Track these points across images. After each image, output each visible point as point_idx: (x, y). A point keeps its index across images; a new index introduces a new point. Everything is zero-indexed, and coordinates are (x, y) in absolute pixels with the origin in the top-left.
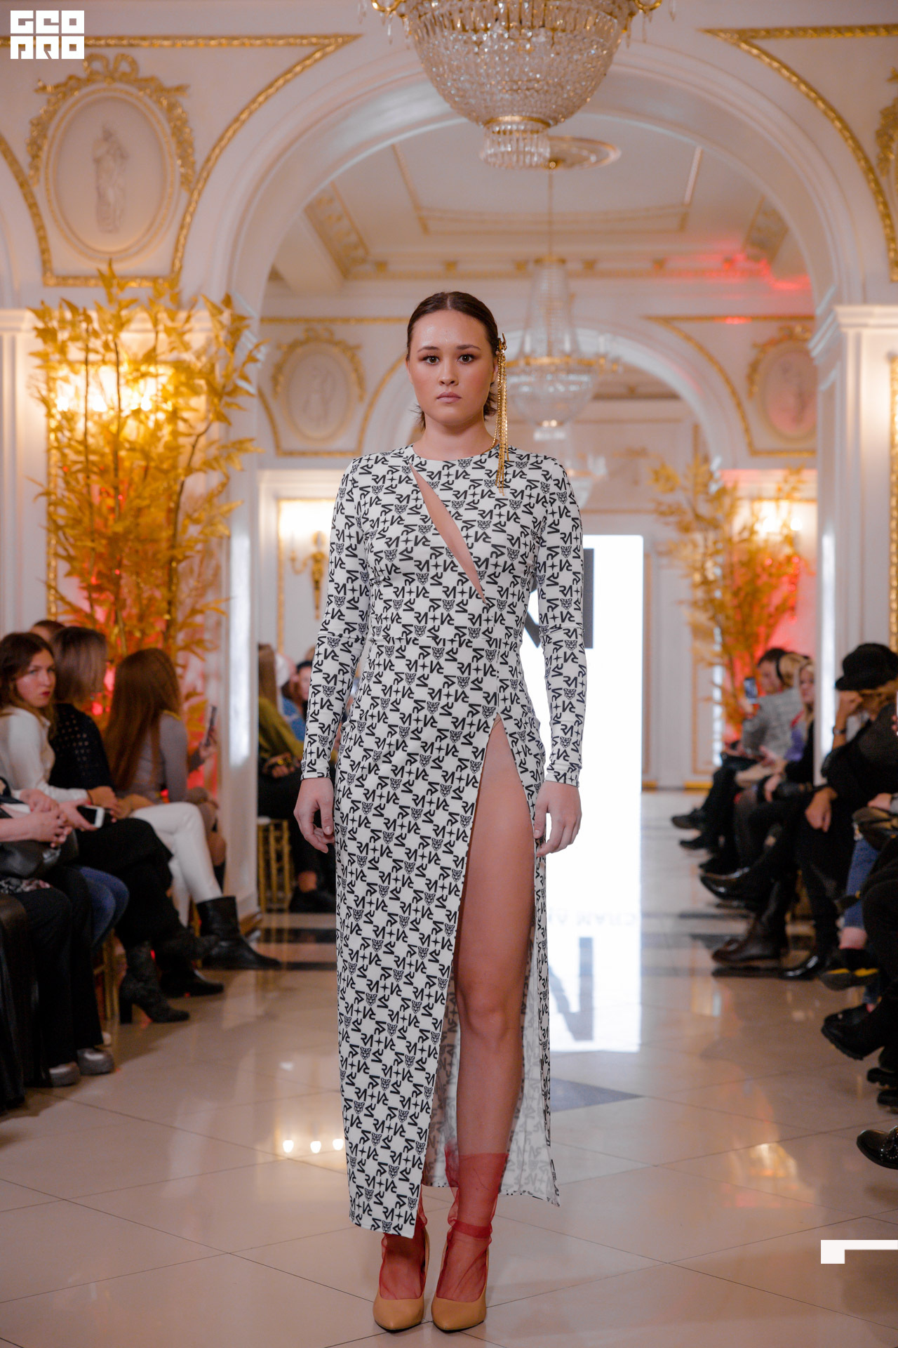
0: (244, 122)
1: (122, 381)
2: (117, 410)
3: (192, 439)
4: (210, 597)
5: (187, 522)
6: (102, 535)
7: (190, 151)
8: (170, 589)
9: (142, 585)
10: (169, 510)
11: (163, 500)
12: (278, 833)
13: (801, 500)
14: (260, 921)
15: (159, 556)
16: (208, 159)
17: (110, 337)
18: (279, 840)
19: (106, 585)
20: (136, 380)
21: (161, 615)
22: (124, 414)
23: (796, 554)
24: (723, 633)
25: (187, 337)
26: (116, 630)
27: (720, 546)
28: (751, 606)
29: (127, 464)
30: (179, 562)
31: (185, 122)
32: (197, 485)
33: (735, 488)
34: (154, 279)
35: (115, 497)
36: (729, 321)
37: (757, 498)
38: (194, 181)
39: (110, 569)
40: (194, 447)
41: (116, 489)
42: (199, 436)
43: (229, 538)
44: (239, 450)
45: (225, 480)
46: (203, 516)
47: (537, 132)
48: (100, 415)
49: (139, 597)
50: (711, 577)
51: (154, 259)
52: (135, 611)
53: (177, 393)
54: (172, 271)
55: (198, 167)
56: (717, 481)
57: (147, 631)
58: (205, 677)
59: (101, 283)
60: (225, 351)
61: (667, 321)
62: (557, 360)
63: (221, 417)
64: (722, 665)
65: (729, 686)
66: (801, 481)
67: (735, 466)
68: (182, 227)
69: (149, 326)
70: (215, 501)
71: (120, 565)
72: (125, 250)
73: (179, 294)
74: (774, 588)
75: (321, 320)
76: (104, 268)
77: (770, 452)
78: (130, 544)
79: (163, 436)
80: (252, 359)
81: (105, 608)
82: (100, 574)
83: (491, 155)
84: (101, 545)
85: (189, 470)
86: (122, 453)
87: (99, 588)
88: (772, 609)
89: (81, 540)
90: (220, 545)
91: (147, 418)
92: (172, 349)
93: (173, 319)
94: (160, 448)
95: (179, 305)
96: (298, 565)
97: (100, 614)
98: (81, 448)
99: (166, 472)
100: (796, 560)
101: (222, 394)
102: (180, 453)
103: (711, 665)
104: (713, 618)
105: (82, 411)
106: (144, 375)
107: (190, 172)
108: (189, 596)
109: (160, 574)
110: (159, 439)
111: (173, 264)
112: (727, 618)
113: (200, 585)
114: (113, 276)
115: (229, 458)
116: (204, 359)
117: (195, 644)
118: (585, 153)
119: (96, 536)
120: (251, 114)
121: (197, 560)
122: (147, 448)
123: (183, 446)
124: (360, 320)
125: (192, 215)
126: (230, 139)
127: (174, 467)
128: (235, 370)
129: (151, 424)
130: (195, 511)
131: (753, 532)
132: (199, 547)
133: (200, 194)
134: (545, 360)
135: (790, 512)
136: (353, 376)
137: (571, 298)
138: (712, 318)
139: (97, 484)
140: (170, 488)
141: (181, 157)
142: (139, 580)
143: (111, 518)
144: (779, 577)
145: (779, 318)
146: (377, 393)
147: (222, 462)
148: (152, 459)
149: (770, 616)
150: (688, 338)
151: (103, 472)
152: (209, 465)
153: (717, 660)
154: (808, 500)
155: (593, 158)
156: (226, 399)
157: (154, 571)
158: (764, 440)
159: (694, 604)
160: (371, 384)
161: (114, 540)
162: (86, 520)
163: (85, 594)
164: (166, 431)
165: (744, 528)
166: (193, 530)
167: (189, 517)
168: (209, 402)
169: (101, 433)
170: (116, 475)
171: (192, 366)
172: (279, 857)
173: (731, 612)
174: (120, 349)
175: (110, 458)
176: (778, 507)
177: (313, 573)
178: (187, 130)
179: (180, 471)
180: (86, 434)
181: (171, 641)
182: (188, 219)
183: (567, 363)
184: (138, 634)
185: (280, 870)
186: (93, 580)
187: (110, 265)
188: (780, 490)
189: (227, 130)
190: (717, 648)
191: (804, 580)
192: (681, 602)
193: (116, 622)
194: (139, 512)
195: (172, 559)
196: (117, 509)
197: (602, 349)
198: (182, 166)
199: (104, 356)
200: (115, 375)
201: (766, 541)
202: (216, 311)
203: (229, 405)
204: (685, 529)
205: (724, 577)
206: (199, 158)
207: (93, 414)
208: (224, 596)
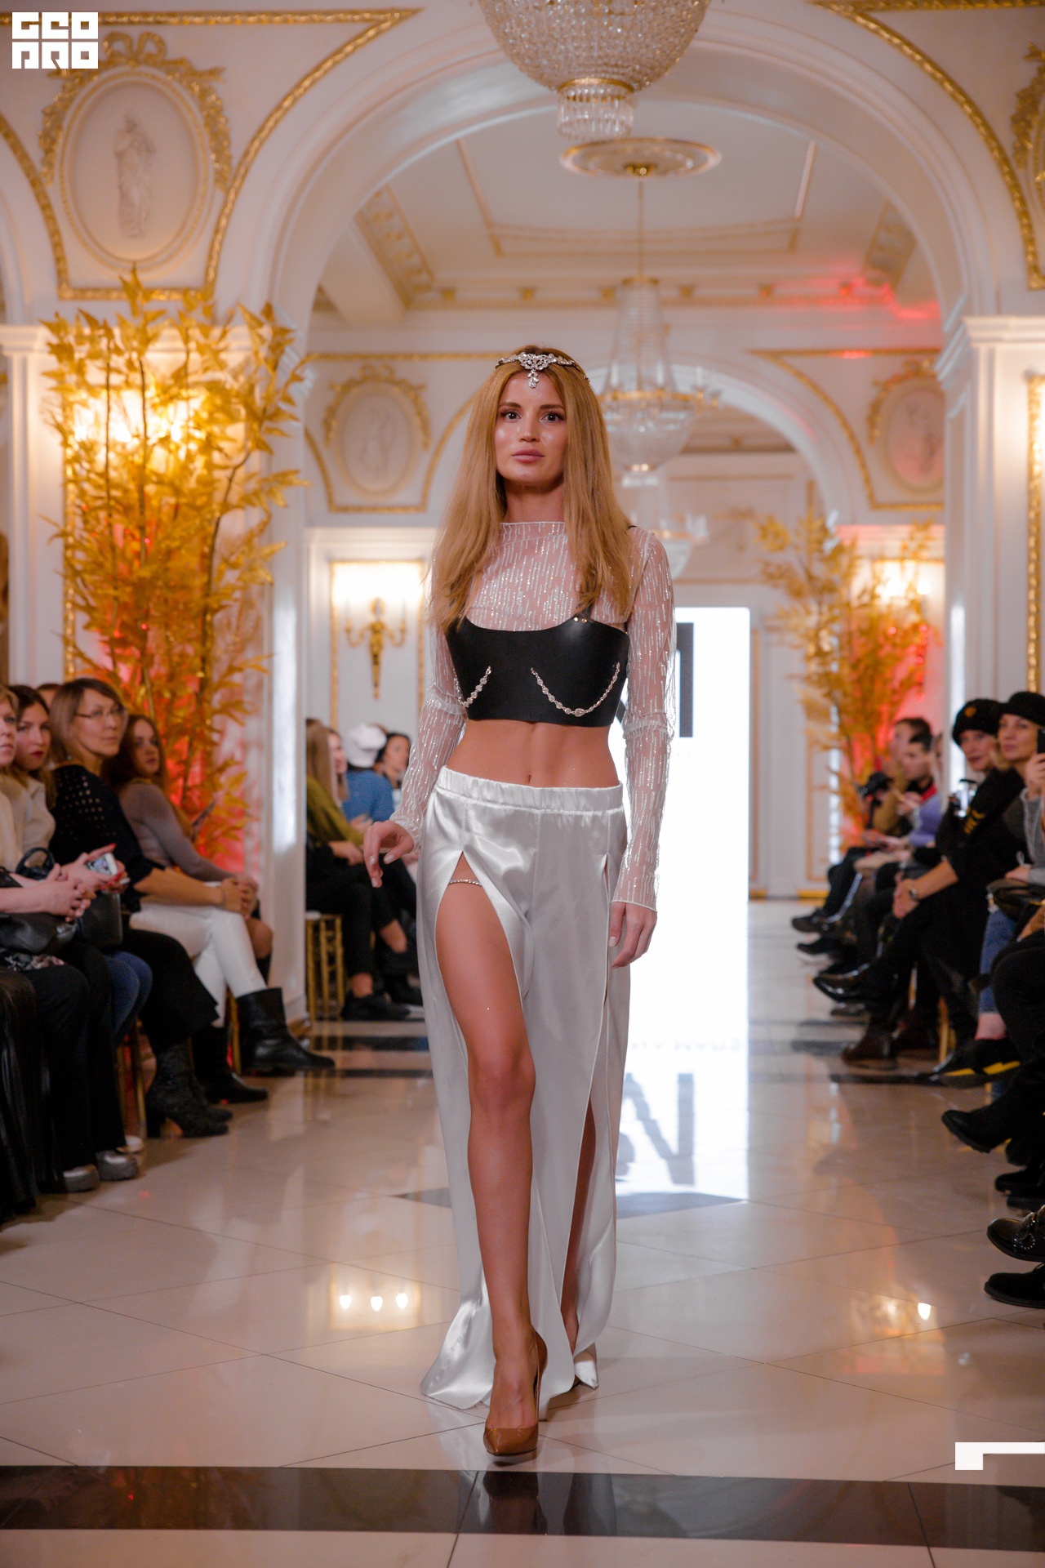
0: (287, 110)
1: (148, 406)
2: (142, 437)
3: (228, 473)
4: (250, 654)
5: (223, 567)
6: (126, 582)
7: (225, 143)
8: (203, 644)
9: (172, 639)
10: (203, 556)
11: (196, 541)
12: (330, 934)
13: (929, 560)
14: (309, 1028)
15: (192, 605)
16: (246, 153)
17: (134, 356)
18: (331, 940)
19: (131, 638)
20: (164, 403)
21: (194, 672)
22: (150, 443)
23: (924, 621)
24: (840, 712)
25: (223, 356)
26: (142, 691)
27: (836, 612)
28: (872, 680)
29: (154, 503)
30: (215, 611)
31: (220, 111)
32: (234, 525)
33: (853, 545)
34: (185, 291)
35: (141, 541)
36: (847, 356)
37: (879, 558)
38: (230, 178)
39: (136, 621)
40: (230, 480)
41: (142, 529)
42: (236, 468)
43: (272, 584)
44: (282, 483)
45: (265, 519)
46: (242, 560)
47: (619, 97)
48: (124, 446)
49: (169, 652)
50: (826, 647)
51: (185, 268)
52: (164, 670)
53: (212, 420)
54: (206, 281)
55: (235, 162)
56: (832, 537)
57: (179, 694)
58: (244, 746)
59: (125, 296)
60: (266, 369)
61: (776, 355)
62: (648, 394)
63: (261, 445)
64: (840, 748)
65: (847, 773)
66: (929, 538)
67: (853, 521)
68: (216, 231)
69: (180, 344)
70: (256, 541)
71: (147, 615)
72: (153, 257)
73: (212, 306)
74: (899, 660)
75: (379, 357)
76: (128, 277)
77: (894, 506)
78: (158, 592)
79: (195, 469)
80: (296, 378)
81: (130, 665)
82: (123, 625)
83: (565, 124)
84: (125, 594)
85: (226, 507)
86: (150, 489)
87: (123, 642)
88: (896, 684)
89: (102, 588)
90: (261, 594)
91: (178, 448)
92: (206, 370)
93: (206, 335)
94: (192, 483)
95: (214, 322)
96: (355, 637)
97: (124, 672)
98: (102, 482)
99: (198, 509)
100: (923, 628)
101: (263, 418)
102: (215, 489)
103: (827, 748)
104: (829, 695)
105: (102, 439)
106: (172, 398)
107: (226, 168)
108: (226, 651)
109: (193, 628)
110: (191, 474)
111: (207, 274)
112: (845, 694)
113: (238, 640)
114: (138, 284)
115: (270, 492)
116: (242, 379)
117: (232, 707)
118: (680, 157)
119: (120, 583)
120: (295, 101)
121: (235, 609)
122: (177, 482)
123: (219, 480)
124: (425, 356)
125: (228, 217)
126: (271, 130)
127: (209, 503)
128: (278, 392)
129: (182, 454)
130: (232, 554)
131: (874, 596)
132: (237, 594)
133: (237, 193)
134: (634, 395)
135: (916, 574)
136: (417, 421)
137: (665, 329)
138: (827, 352)
139: (120, 525)
140: (202, 528)
141: (215, 151)
142: (169, 633)
143: (136, 564)
144: (905, 647)
145: (903, 351)
146: (443, 440)
147: (263, 497)
148: (185, 496)
149: (894, 692)
150: (799, 375)
151: (127, 510)
152: (248, 500)
153: (835, 743)
154: (936, 560)
155: (690, 164)
156: (267, 424)
157: (185, 623)
158: (887, 490)
159: (807, 679)
160: (437, 429)
161: (140, 587)
162: (108, 565)
163: (108, 650)
164: (199, 463)
165: (864, 592)
166: (231, 577)
167: (226, 561)
168: (249, 430)
169: (124, 466)
170: (142, 513)
171: (228, 386)
172: (332, 959)
173: (849, 688)
174: (145, 369)
175: (135, 495)
176: (903, 568)
177: (372, 646)
178: (222, 120)
179: (215, 506)
180: (107, 466)
181: (205, 705)
182: (224, 222)
183: (660, 398)
184: (167, 695)
185: (333, 976)
186: (117, 634)
187: (134, 271)
188: (905, 548)
189: (267, 120)
190: (834, 729)
191: (933, 652)
192: (791, 677)
193: (142, 682)
194: (169, 554)
195: (206, 610)
196: (143, 556)
197: (700, 381)
198: (217, 161)
199: (127, 376)
200: (140, 401)
201: (889, 606)
202: (255, 323)
203: (270, 431)
204: (797, 593)
205: (841, 648)
206: (236, 152)
207: (116, 444)
208: (266, 652)
